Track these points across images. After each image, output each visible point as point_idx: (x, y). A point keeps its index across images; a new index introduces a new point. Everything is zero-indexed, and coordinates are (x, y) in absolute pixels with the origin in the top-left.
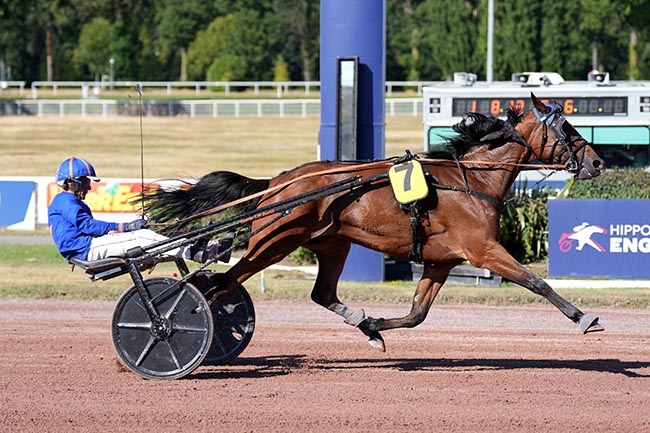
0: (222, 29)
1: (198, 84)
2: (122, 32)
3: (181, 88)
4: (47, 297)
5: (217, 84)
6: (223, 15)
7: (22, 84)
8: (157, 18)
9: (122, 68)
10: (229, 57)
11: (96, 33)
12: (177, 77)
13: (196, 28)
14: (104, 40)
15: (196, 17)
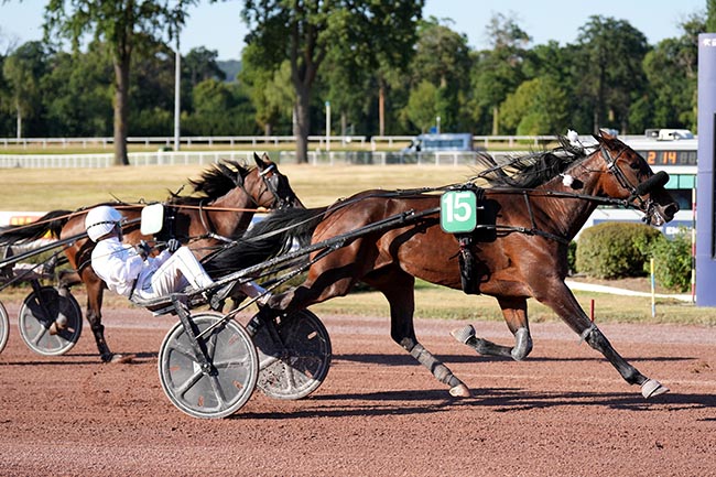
0: (529, 92)
1: (510, 138)
2: (446, 94)
3: (494, 141)
4: (464, 318)
5: (528, 138)
6: (531, 79)
7: (363, 138)
8: (473, 82)
9: (445, 125)
10: (536, 115)
11: (423, 96)
12: (489, 132)
13: (506, 91)
14: (430, 100)
15: (506, 82)
